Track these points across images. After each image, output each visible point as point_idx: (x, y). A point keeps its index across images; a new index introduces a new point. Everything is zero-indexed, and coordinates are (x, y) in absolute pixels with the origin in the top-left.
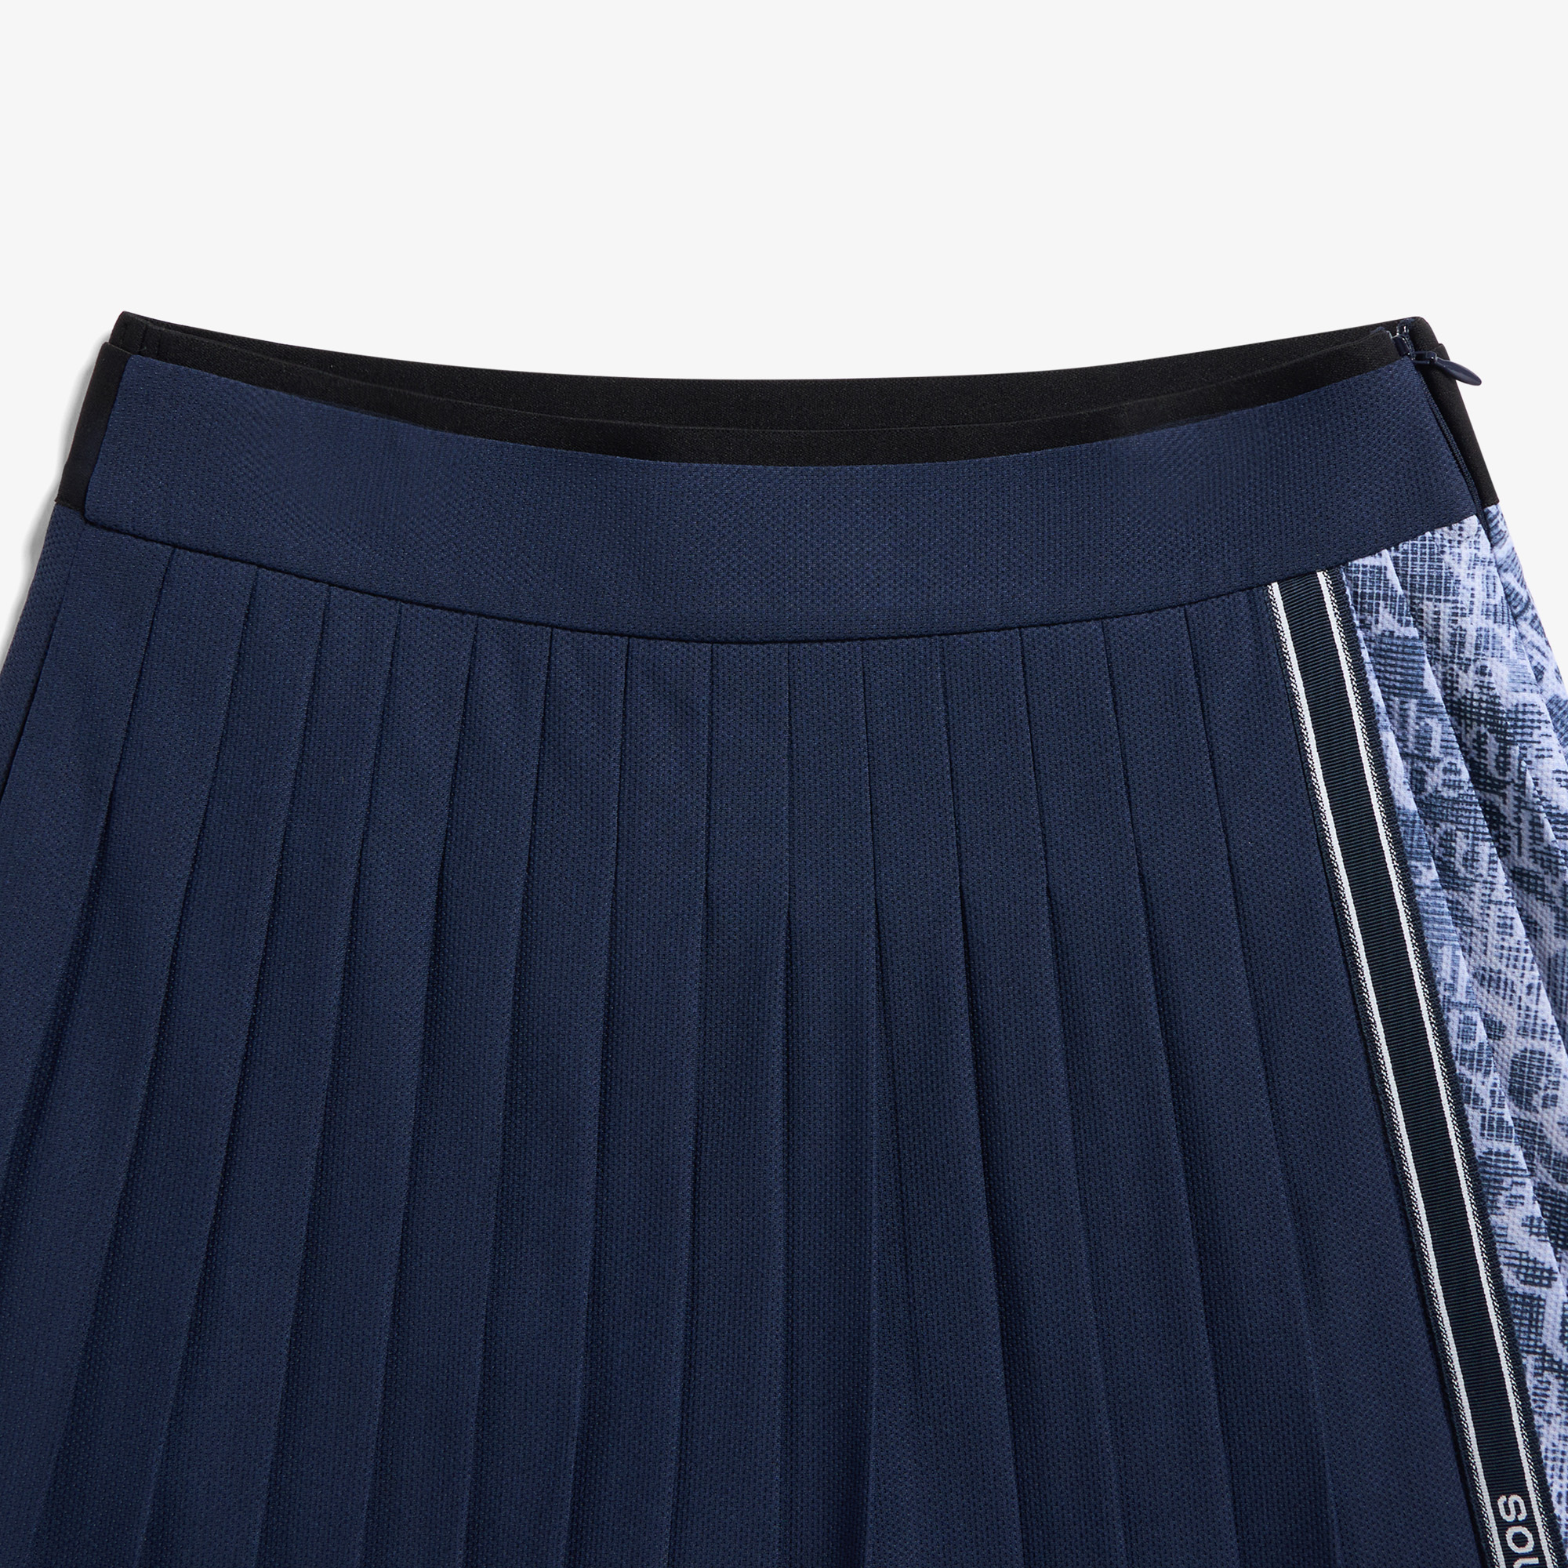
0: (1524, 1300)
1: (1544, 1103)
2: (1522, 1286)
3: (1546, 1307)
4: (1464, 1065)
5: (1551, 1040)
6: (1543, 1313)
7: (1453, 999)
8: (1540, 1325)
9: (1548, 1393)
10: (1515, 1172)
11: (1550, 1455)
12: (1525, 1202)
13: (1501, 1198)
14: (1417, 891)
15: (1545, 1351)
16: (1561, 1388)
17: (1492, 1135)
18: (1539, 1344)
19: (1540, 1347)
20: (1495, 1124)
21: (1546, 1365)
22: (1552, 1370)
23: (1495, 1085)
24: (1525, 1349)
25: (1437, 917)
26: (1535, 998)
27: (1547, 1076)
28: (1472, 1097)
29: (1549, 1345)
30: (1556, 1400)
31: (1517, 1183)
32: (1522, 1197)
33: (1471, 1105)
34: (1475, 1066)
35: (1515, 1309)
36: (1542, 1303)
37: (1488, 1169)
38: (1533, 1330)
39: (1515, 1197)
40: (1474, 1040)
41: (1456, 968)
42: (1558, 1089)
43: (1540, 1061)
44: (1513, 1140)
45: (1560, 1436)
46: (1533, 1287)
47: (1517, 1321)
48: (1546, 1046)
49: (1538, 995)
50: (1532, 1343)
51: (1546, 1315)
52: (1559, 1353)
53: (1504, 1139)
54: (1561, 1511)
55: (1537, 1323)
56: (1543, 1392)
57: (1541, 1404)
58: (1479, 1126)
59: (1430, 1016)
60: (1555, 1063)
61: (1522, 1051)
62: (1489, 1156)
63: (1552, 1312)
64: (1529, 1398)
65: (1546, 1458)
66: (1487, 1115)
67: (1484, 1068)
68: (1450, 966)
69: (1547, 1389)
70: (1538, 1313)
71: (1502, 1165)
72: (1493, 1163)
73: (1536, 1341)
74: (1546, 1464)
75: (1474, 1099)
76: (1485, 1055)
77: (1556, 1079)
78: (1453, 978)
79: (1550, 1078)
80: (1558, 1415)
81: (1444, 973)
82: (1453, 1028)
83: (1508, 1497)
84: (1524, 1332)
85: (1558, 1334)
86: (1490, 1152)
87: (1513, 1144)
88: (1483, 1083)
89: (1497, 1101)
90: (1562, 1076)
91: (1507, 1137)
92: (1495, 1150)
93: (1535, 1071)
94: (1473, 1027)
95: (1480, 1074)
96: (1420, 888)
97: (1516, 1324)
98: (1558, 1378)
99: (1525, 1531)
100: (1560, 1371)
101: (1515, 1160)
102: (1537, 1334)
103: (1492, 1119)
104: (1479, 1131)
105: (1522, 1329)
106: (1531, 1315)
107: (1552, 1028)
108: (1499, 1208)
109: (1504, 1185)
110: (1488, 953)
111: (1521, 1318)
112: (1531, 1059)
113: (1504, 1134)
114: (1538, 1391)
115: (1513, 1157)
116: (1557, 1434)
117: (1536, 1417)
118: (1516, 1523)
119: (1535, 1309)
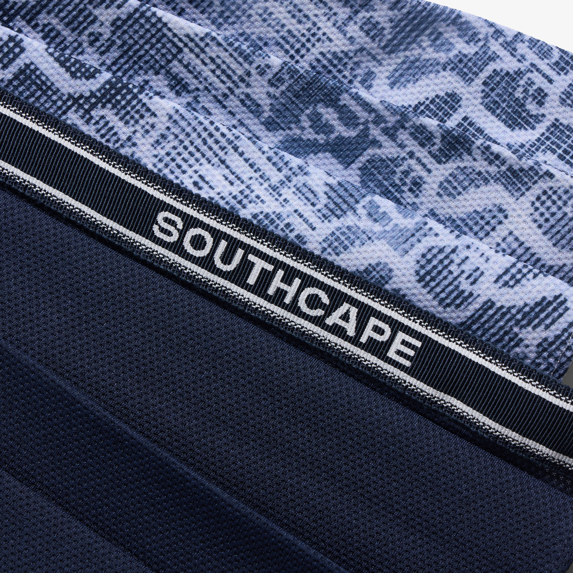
0: (19, 80)
2: (6, 71)
3: (39, 66)
6: (42, 74)
8: (49, 84)
9: (110, 125)
11: (160, 166)
15: (74, 98)
16: (115, 111)
18: (64, 98)
19: (68, 100)
21: (86, 107)
22: (93, 106)
24: (60, 112)
29: (72, 91)
30: (121, 124)
35: (21, 93)
36: (32, 67)
38: (50, 93)
45: (153, 146)
46: (14, 64)
47: (32, 99)
50: (59, 103)
51: (45, 72)
52: (84, 88)
54: (207, 193)
55: (46, 85)
56: (106, 128)
57: (115, 138)
63: (46, 65)
64: (101, 143)
65: (160, 170)
69: (107, 123)
70: (38, 77)
73: (60, 98)
74: (164, 175)
80: (135, 132)
83: (157, 223)
84: (46, 101)
85: (67, 76)
97: (34, 102)
98: (104, 106)
99: (193, 232)
100: (99, 100)
102: (55, 93)
105: (42, 101)
106: (36, 83)
111: (32, 95)
114: (103, 132)
116: (149, 146)
117: (122, 151)
118: (182, 233)
119: (33, 77)
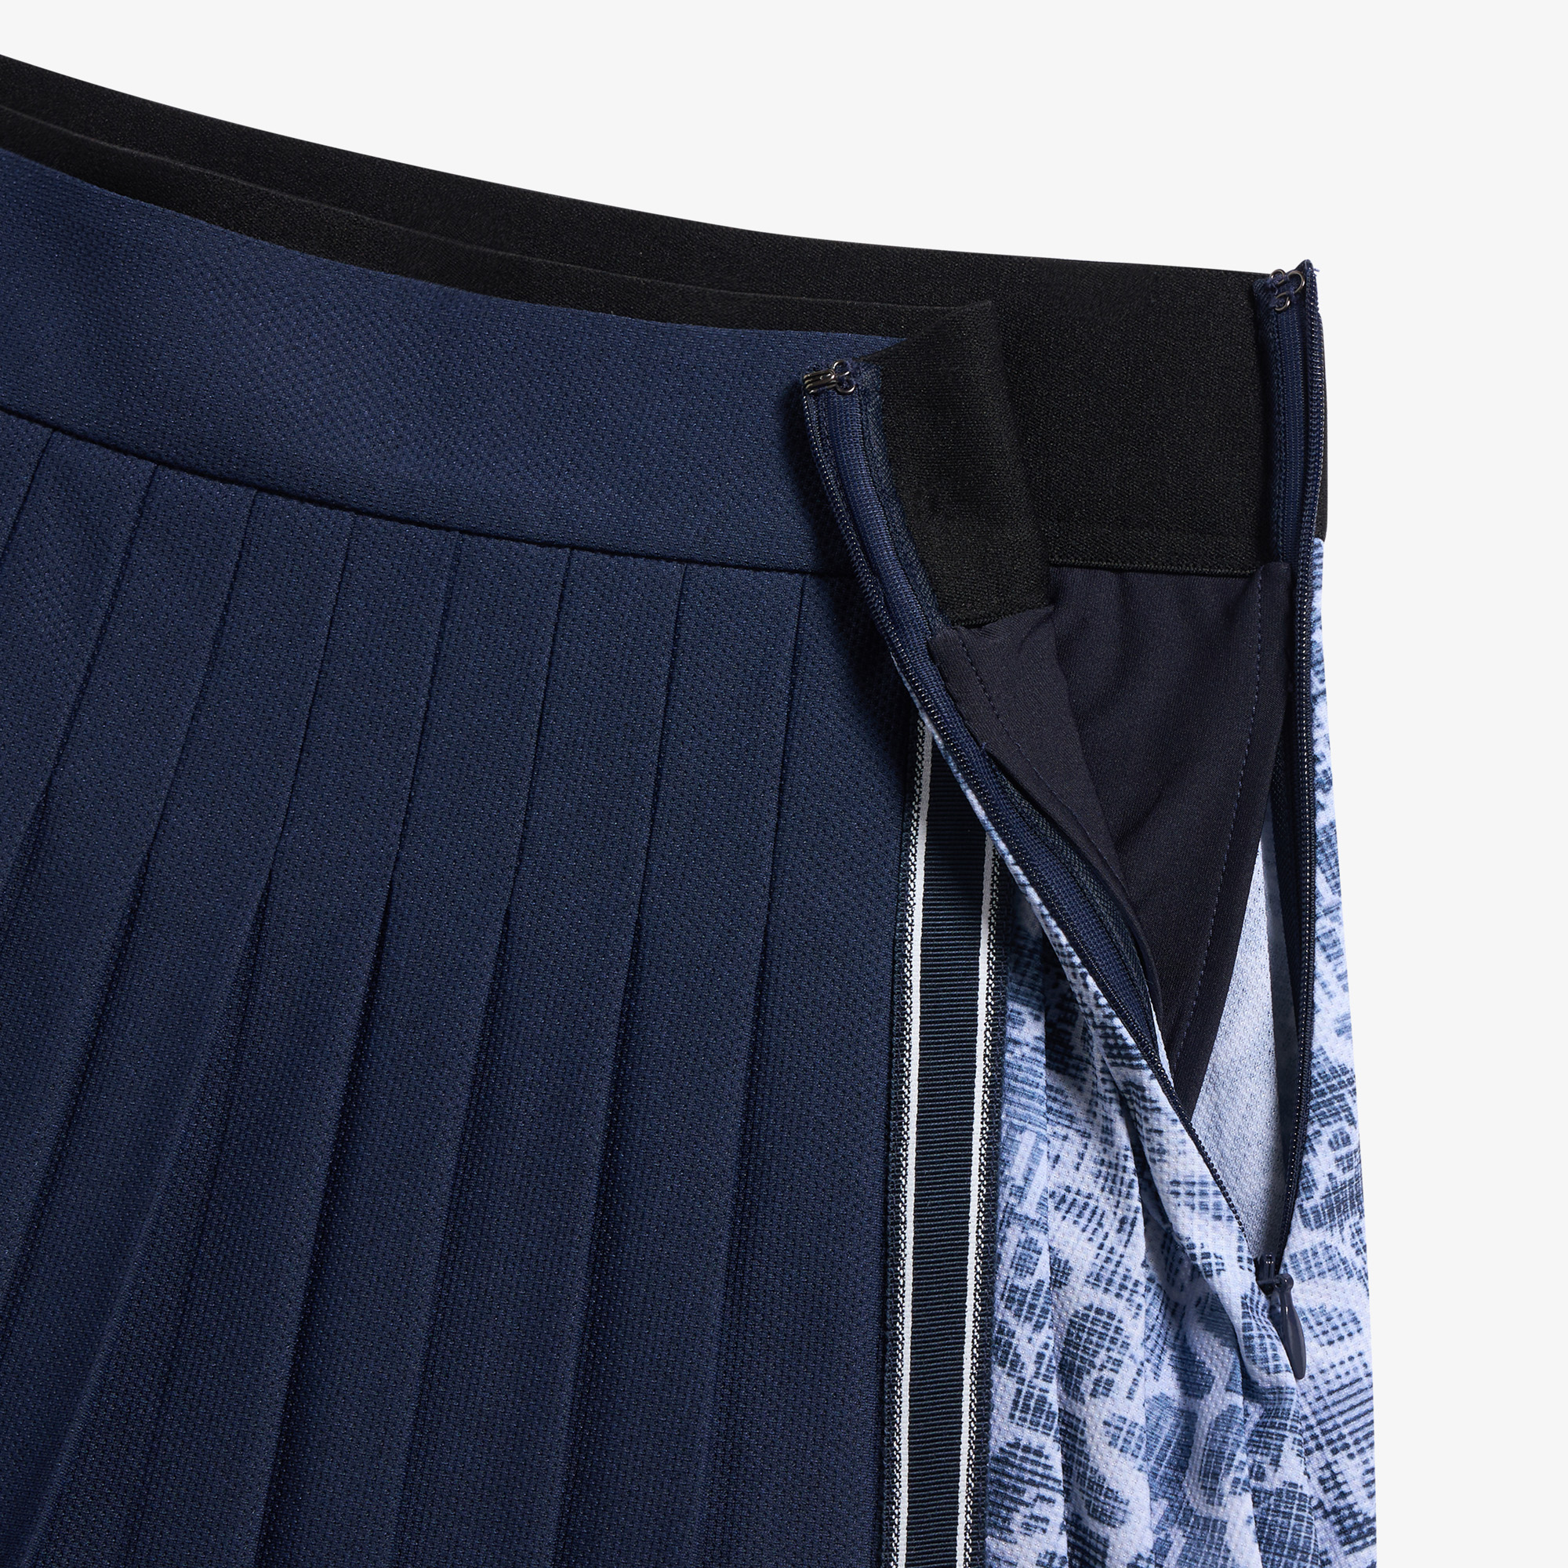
1: (1094, 1390)
4: (1010, 1308)
5: (1128, 1300)
7: (1018, 1210)
10: (1044, 1481)
12: (1049, 1528)
13: (1018, 1518)
14: (1010, 1047)
17: (1025, 1420)
20: (1032, 1403)
23: (1046, 1346)
25: (1027, 1088)
26: (1125, 1237)
27: (1109, 1350)
28: (1010, 1357)
31: (1043, 1498)
32: (1046, 1521)
33: (1006, 1369)
34: (1024, 1313)
37: (1008, 1469)
39: (1037, 1518)
40: (1032, 1274)
41: (1033, 1166)
42: (1117, 1372)
43: (1106, 1325)
44: (1052, 1433)
48: (1120, 1307)
49: (1130, 1234)
53: (1040, 1428)
58: (1010, 1404)
59: (979, 1227)
60: (1124, 1333)
61: (1085, 1308)
62: (1013, 1450)
66: (1025, 1389)
67: (1035, 1318)
68: (1026, 1160)
71: (1028, 1466)
72: (1017, 1462)
75: (1012, 1361)
76: (1042, 1300)
77: (1118, 1357)
78: (1026, 1179)
79: (1111, 1354)
81: (1015, 1172)
82: (1008, 1251)
86: (1016, 1445)
87: (1051, 1438)
88: (1030, 1340)
89: (1043, 1371)
90: (1128, 1354)
91: (1044, 1426)
92: (1024, 1443)
93: (1095, 1339)
94: (1035, 1255)
95: (1029, 1326)
96: (1016, 1043)
101: (1049, 1463)
103: (1030, 1396)
104: (1009, 1409)
107: (1136, 1283)
108: (1011, 1531)
109: (1026, 1498)
110: (1082, 1168)
112: (1095, 1321)
113: (1042, 1421)
115: (1047, 1457)
